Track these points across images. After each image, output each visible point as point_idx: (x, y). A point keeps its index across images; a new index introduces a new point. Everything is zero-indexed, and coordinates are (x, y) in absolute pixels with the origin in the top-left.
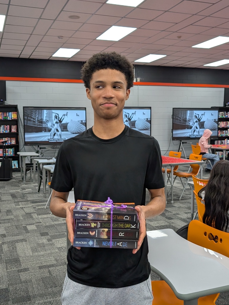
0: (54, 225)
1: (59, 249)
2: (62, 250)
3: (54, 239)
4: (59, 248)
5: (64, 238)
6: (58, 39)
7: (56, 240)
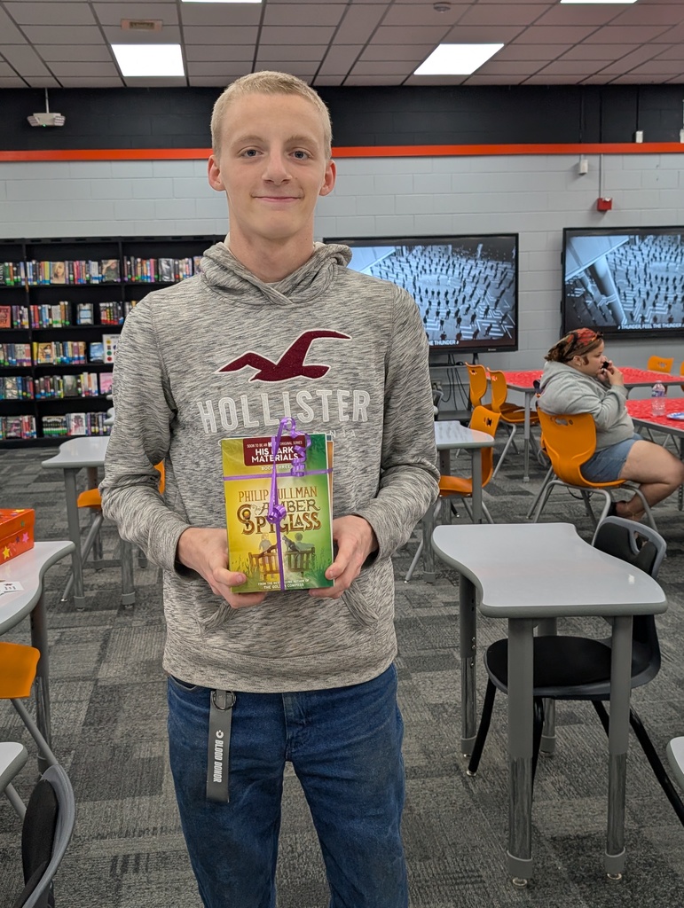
0: (416, 621)
1: (434, 708)
2: (445, 715)
3: (416, 670)
4: (436, 705)
5: (450, 672)
6: (436, 11)
7: (423, 674)
